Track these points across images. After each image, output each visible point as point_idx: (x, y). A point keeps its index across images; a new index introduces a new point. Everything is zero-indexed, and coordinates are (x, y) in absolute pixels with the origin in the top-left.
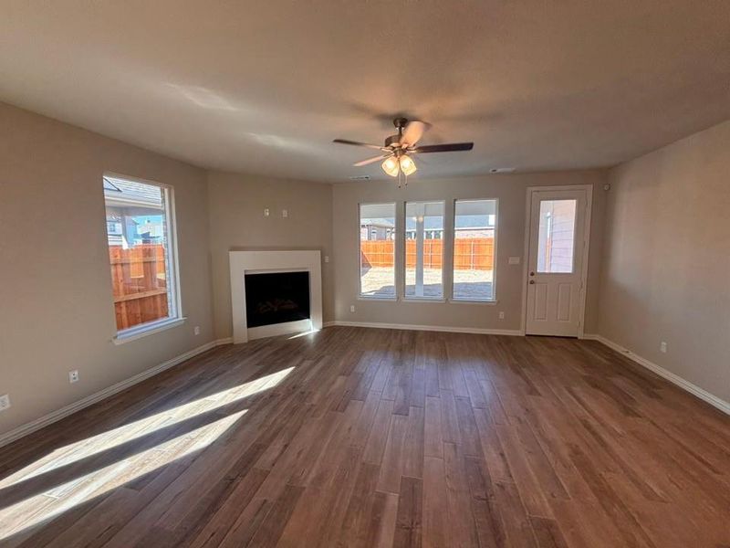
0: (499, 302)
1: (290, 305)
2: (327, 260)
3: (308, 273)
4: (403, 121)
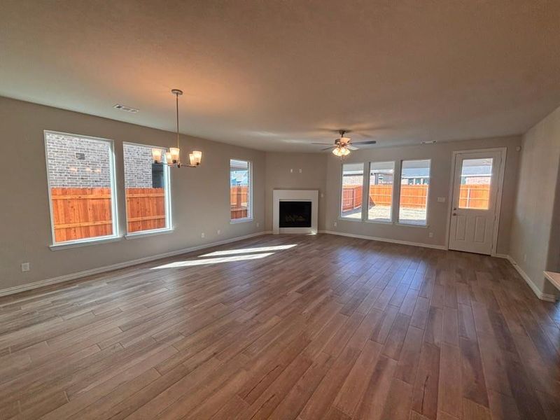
0: (429, 226)
1: (301, 219)
2: (322, 196)
3: (311, 202)
4: (343, 132)
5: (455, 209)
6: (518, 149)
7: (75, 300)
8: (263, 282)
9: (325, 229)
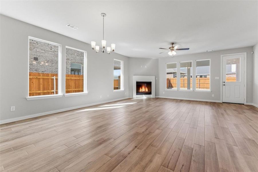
0: (212, 91)
2: (157, 79)
3: (151, 82)
4: (173, 44)
5: (224, 82)
6: (252, 53)
7: (42, 126)
8: (141, 116)
9: (158, 96)
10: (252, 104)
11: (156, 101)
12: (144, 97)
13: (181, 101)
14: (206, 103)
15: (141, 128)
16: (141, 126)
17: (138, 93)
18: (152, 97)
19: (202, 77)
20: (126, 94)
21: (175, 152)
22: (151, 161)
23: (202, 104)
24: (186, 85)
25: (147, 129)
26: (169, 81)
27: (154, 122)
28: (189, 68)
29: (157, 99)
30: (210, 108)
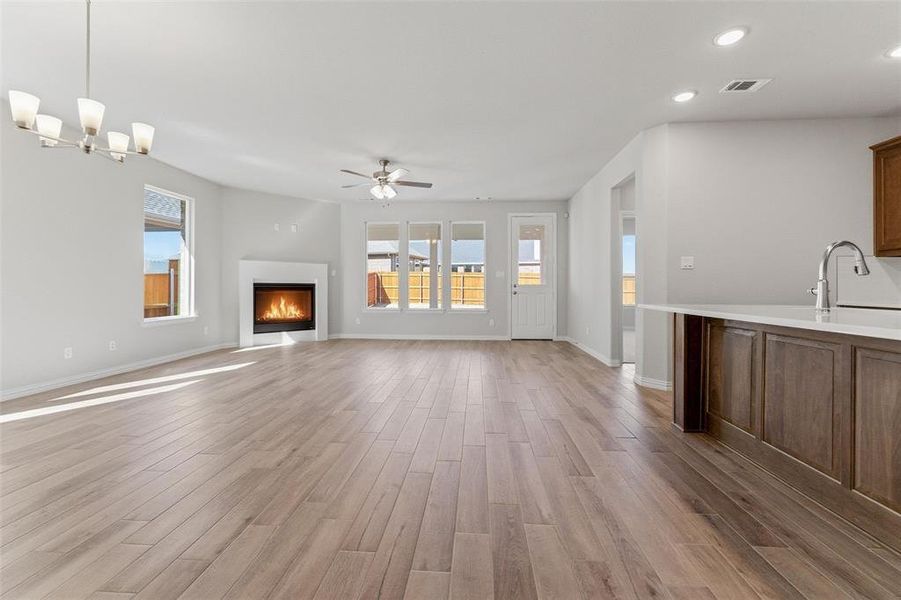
2: (334, 272)
3: (314, 285)
4: (386, 162)
5: (515, 286)
9: (339, 331)
10: (567, 339)
11: (330, 352)
12: (287, 339)
13: (412, 343)
14: (476, 345)
15: (271, 450)
16: (272, 443)
17: (261, 325)
18: (317, 339)
19: (470, 271)
20: (206, 333)
21: (405, 529)
22: (304, 549)
23: (467, 349)
24: (427, 296)
25: (294, 450)
26: (376, 282)
27: (323, 421)
28: (434, 241)
29: (333, 343)
30: (483, 357)
